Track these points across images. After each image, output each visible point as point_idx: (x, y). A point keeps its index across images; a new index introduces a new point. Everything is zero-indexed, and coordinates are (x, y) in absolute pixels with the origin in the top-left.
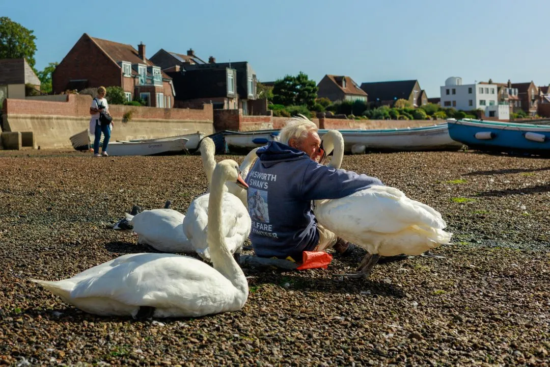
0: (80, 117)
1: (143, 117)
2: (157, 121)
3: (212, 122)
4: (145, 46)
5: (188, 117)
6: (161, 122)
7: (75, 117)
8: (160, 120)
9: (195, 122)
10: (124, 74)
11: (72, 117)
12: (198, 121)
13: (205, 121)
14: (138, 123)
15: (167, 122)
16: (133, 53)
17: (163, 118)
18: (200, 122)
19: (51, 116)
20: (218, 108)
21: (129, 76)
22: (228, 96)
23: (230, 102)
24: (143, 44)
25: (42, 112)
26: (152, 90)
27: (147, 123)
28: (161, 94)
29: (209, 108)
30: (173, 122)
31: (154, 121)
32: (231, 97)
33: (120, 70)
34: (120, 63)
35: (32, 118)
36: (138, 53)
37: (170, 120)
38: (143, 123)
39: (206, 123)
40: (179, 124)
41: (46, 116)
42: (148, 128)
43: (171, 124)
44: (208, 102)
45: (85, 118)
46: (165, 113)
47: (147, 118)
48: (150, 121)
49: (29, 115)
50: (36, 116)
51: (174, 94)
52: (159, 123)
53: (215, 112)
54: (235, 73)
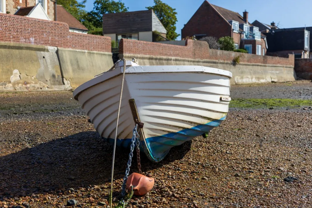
0: (197, 60)
1: (248, 62)
2: (258, 65)
3: (293, 67)
4: (248, 13)
5: (279, 63)
6: (261, 66)
7: (192, 60)
8: (260, 64)
9: (283, 67)
10: (233, 30)
11: (190, 59)
12: (285, 66)
13: (289, 66)
14: (244, 66)
15: (265, 66)
16: (239, 17)
17: (262, 63)
18: (286, 67)
19: (170, 57)
20: (298, 57)
21: (237, 32)
22: (305, 49)
23: (305, 54)
24: (247, 11)
25: (161, 54)
26: (253, 43)
27: (251, 67)
28: (260, 46)
29: (292, 57)
30: (269, 66)
31: (255, 65)
32: (306, 50)
33: (231, 27)
34: (231, 22)
35: (150, 59)
36: (242, 18)
37: (267, 65)
38: (248, 66)
39: (290, 67)
40: (274, 68)
41: (165, 57)
42: (251, 70)
43: (267, 68)
44: (292, 53)
45: (201, 60)
46: (263, 60)
47: (251, 63)
48: (253, 65)
49: (148, 56)
50: (154, 57)
51: (267, 47)
52: (259, 67)
53: (295, 60)
54: (309, 34)
